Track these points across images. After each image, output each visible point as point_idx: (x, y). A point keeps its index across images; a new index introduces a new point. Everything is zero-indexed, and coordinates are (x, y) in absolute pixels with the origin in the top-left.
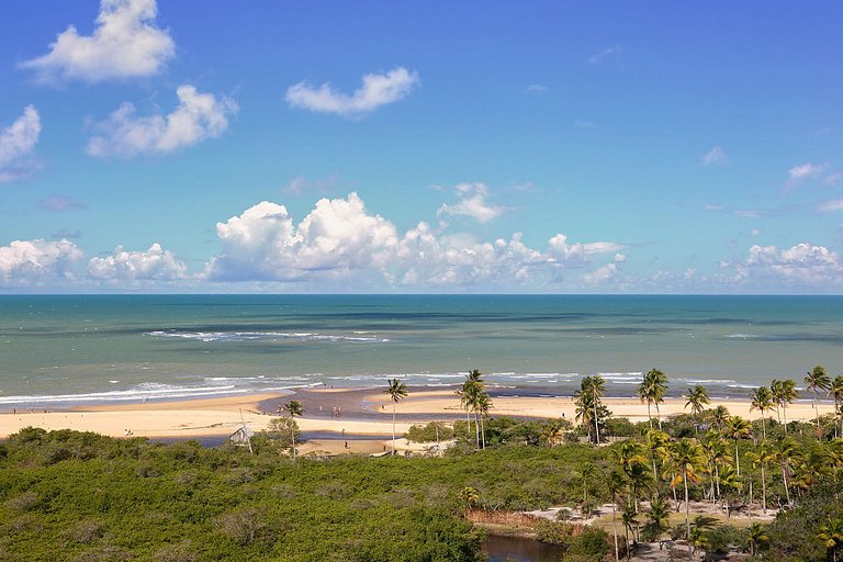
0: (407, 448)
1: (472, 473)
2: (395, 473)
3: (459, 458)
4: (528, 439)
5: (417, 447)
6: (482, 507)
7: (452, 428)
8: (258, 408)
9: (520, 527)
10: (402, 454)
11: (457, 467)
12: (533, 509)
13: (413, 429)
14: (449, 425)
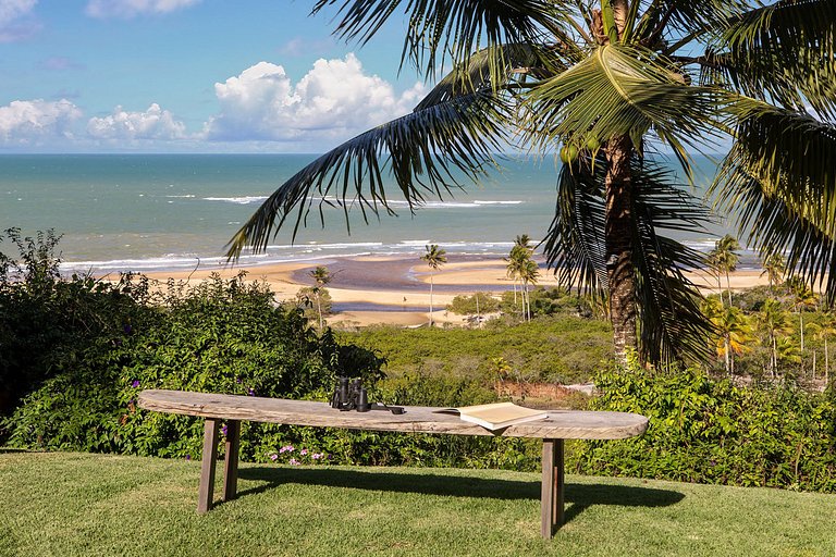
0: (445, 319)
1: (510, 346)
2: (427, 344)
3: (499, 329)
4: (580, 311)
5: (458, 319)
6: (515, 380)
7: (500, 299)
8: (293, 278)
9: (553, 401)
10: (440, 325)
11: (496, 339)
12: (571, 383)
13: (457, 299)
14: (497, 297)
